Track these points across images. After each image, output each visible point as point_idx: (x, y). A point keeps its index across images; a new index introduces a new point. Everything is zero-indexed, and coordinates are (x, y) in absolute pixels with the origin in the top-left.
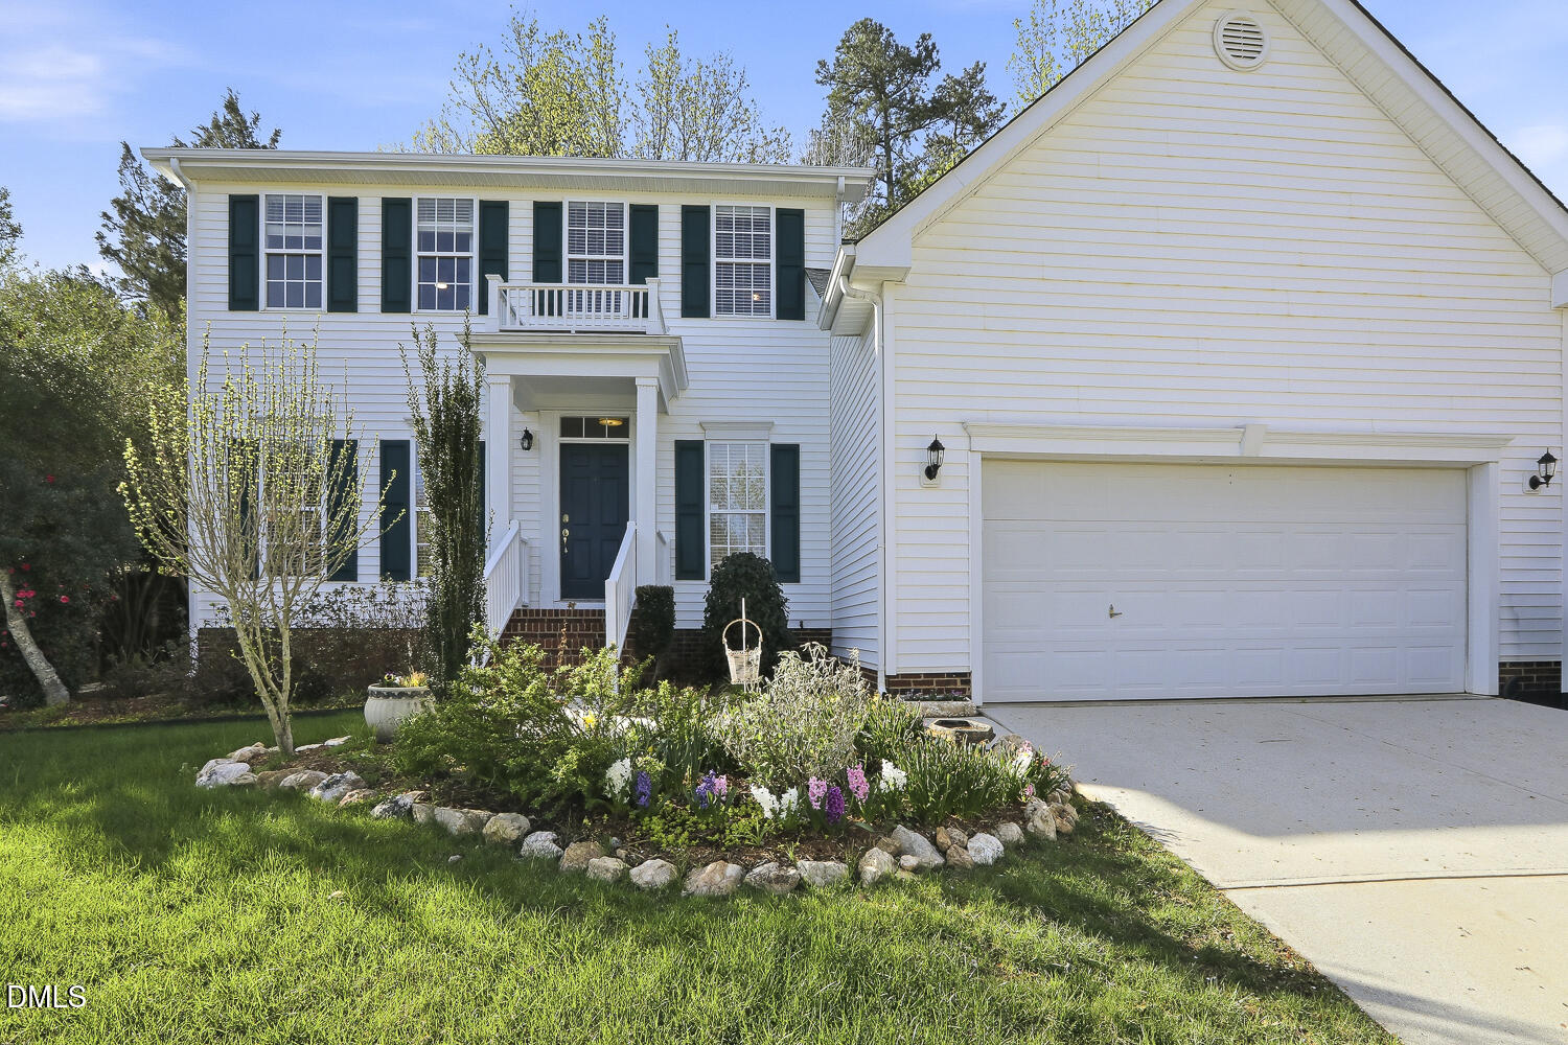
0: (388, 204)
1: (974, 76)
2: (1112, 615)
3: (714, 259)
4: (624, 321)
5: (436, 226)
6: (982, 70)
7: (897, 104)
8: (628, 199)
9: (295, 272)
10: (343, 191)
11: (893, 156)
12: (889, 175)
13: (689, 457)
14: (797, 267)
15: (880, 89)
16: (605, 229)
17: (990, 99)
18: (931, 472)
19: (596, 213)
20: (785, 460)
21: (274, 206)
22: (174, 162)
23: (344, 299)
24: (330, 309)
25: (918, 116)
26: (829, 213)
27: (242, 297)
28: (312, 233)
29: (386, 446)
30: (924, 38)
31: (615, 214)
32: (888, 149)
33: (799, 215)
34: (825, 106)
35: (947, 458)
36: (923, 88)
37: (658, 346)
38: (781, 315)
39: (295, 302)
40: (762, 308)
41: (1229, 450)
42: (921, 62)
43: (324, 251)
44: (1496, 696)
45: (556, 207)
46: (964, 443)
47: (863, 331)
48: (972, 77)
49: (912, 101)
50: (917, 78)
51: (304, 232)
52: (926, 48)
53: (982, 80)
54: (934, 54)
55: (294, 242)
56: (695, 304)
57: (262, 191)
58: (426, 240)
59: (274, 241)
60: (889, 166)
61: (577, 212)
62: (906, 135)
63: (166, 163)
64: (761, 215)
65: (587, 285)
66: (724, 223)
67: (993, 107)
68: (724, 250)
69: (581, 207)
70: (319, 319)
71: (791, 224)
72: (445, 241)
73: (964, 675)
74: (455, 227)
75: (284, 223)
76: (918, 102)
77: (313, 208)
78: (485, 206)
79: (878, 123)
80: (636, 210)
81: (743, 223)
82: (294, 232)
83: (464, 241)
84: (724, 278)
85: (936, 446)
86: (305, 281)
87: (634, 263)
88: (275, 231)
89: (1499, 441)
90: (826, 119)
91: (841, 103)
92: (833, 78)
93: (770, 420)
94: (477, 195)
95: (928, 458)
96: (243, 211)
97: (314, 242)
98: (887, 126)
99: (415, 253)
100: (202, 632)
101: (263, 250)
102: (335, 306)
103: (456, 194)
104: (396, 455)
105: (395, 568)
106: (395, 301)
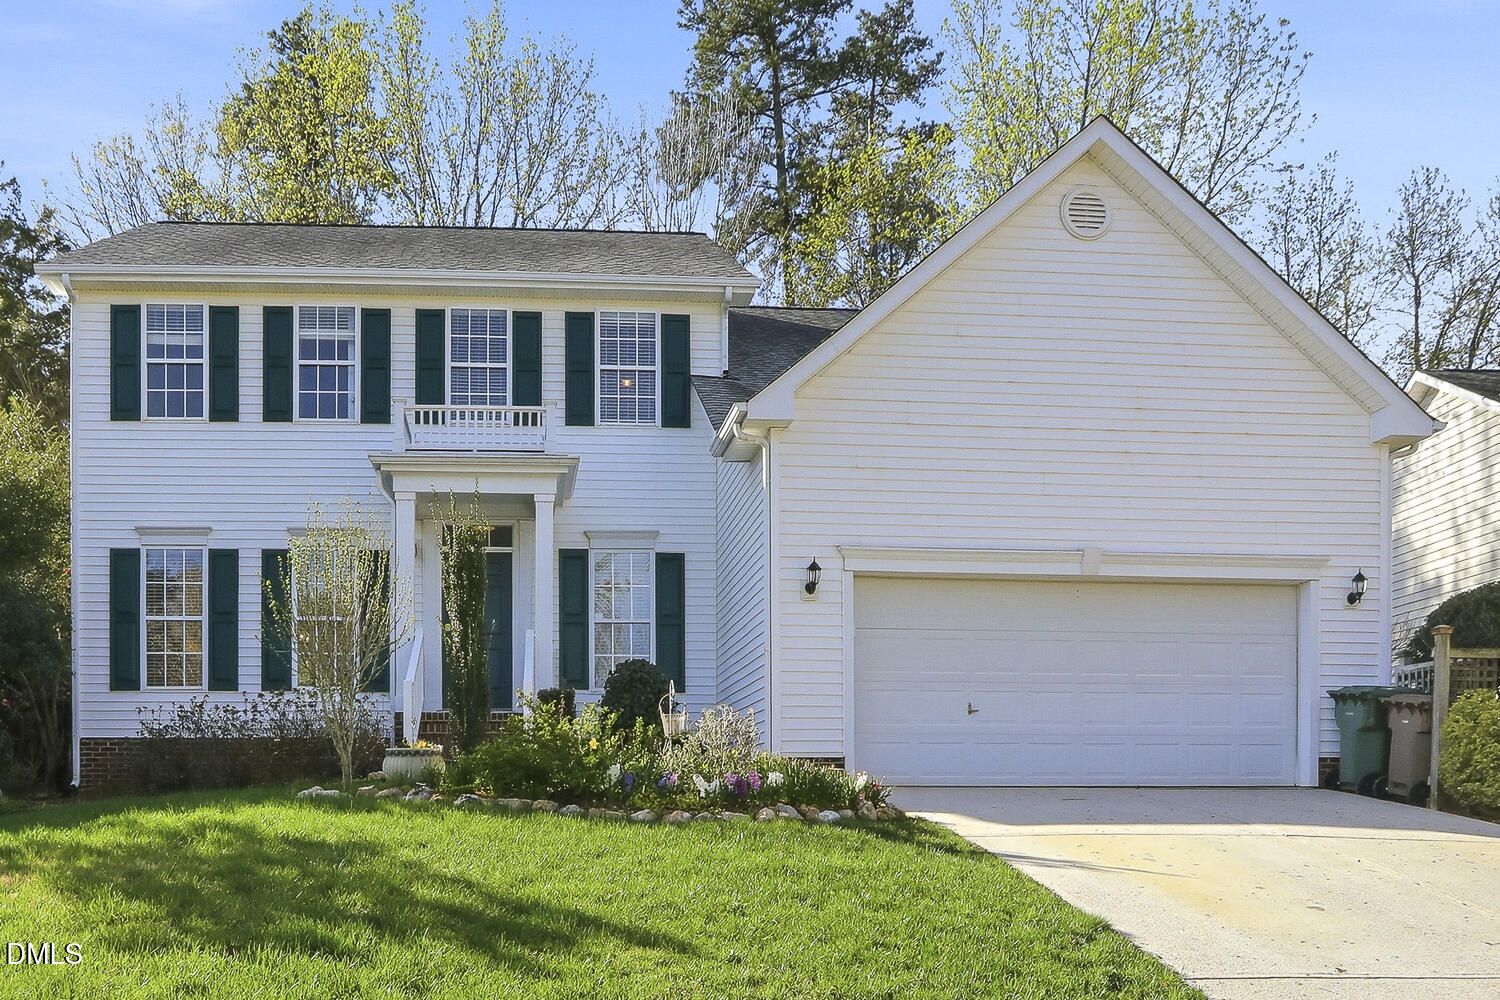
0: (269, 313)
1: (900, 10)
2: (970, 712)
3: (598, 367)
5: (318, 334)
7: (790, 59)
8: (510, 307)
9: (176, 381)
10: (224, 301)
11: (787, 129)
12: (780, 157)
13: (573, 565)
14: (682, 373)
15: (768, 35)
16: (488, 336)
17: (921, 43)
18: (810, 588)
19: (479, 319)
20: (670, 569)
21: (155, 314)
22: (66, 277)
23: (225, 409)
24: (212, 419)
25: (822, 73)
26: (715, 319)
27: (124, 407)
28: (194, 341)
29: (268, 556)
31: (498, 320)
32: (779, 121)
33: (684, 321)
34: (690, 58)
35: (823, 575)
36: (828, 34)
37: (558, 465)
38: (668, 422)
39: (176, 412)
40: (646, 415)
41: (1072, 569)
43: (205, 361)
44: (1316, 788)
45: (439, 315)
46: (838, 563)
47: (752, 458)
48: (897, 12)
49: (813, 50)
50: (820, 20)
51: (185, 341)
53: (910, 16)
55: (176, 351)
56: (579, 412)
57: (144, 301)
58: (308, 347)
59: (154, 350)
60: (780, 146)
61: (460, 319)
62: (803, 97)
63: (58, 278)
64: (647, 321)
66: (609, 330)
67: (929, 55)
68: (608, 358)
69: (465, 313)
70: (197, 432)
71: (677, 329)
72: (327, 348)
73: (839, 759)
74: (337, 334)
75: (165, 332)
76: (822, 52)
77: (195, 315)
78: (367, 313)
79: (765, 83)
80: (519, 317)
81: (628, 330)
82: (175, 341)
83: (344, 348)
84: (610, 386)
85: (814, 567)
86: (185, 390)
87: (518, 371)
88: (156, 340)
89: (1320, 562)
90: (691, 76)
91: (713, 50)
92: (702, 20)
93: (655, 529)
94: (359, 303)
95: (807, 577)
96: (124, 321)
97: (195, 351)
98: (777, 88)
99: (297, 362)
100: (84, 742)
101: (145, 360)
102: (216, 415)
103: (338, 302)
104: (274, 563)
105: (275, 676)
106: (277, 409)
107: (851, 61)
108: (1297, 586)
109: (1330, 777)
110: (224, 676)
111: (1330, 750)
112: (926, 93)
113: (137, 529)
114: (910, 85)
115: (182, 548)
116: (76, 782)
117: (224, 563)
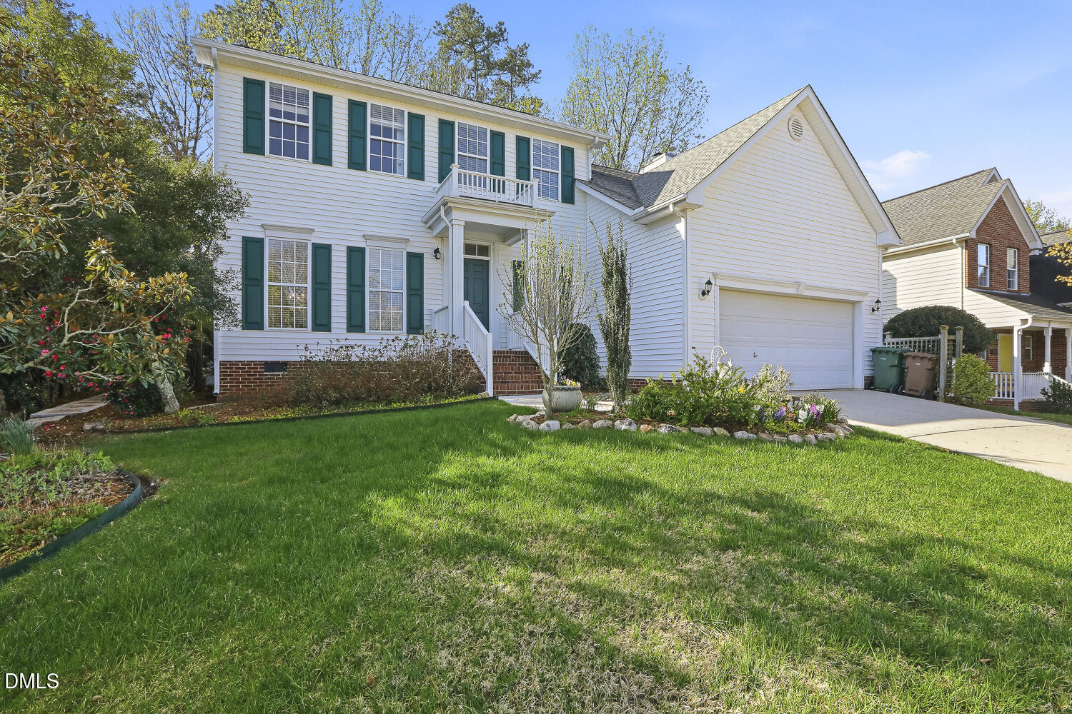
0: (352, 104)
1: (523, 49)
3: (532, 166)
4: (487, 193)
5: (382, 122)
6: (527, 48)
8: (490, 127)
9: (289, 135)
14: (570, 177)
16: (477, 141)
17: (532, 66)
19: (473, 131)
21: (276, 91)
22: (215, 50)
23: (324, 157)
24: (315, 162)
26: (585, 152)
27: (253, 146)
28: (302, 112)
29: (351, 250)
30: (500, 23)
31: (482, 134)
33: (572, 151)
36: (495, 52)
38: (564, 201)
39: (289, 153)
41: (793, 291)
42: (497, 36)
43: (310, 125)
44: (863, 389)
45: (451, 124)
48: (521, 50)
51: (296, 111)
52: (501, 30)
53: (526, 53)
54: (505, 34)
55: (289, 115)
57: (267, 79)
58: (376, 129)
59: (274, 113)
61: (463, 128)
63: (206, 49)
64: (554, 147)
65: (467, 171)
66: (537, 148)
68: (537, 163)
69: (465, 126)
70: (306, 168)
71: (568, 153)
72: (387, 131)
74: (393, 125)
75: (283, 102)
76: (493, 59)
77: (303, 96)
78: (411, 115)
80: (493, 133)
81: (546, 150)
82: (289, 109)
83: (398, 133)
84: (536, 177)
86: (296, 141)
88: (276, 107)
89: (865, 294)
92: (443, 33)
94: (407, 109)
96: (253, 89)
97: (303, 118)
98: (476, 69)
99: (369, 136)
100: (223, 364)
101: (268, 118)
102: (318, 160)
103: (394, 105)
104: (356, 256)
105: (356, 324)
106: (356, 162)
107: (503, 65)
108: (853, 303)
109: (870, 384)
110: (322, 323)
111: (868, 373)
112: (532, 85)
113: (262, 226)
114: (525, 81)
115: (293, 240)
116: (217, 390)
117: (323, 254)
